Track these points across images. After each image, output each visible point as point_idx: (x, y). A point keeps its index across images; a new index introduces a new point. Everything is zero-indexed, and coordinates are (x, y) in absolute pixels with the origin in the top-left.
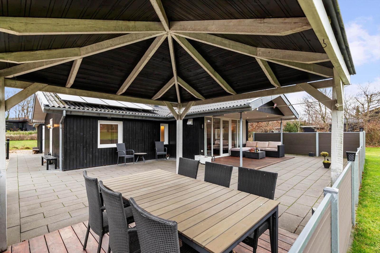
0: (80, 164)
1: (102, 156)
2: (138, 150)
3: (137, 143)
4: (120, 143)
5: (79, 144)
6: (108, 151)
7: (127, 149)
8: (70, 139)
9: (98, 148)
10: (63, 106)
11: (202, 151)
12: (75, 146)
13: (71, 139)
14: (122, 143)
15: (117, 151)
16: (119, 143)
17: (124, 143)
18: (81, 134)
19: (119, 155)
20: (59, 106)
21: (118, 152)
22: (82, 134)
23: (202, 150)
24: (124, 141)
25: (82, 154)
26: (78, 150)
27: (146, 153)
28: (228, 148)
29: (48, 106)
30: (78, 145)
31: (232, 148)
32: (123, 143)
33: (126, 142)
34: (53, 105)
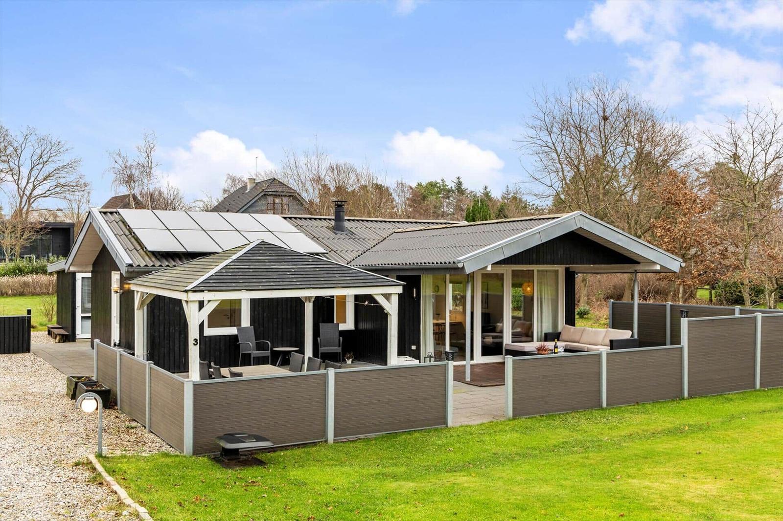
0: (175, 364)
1: (212, 351)
2: (282, 341)
3: (280, 326)
4: (245, 326)
5: (173, 327)
6: (222, 343)
7: (257, 338)
8: (159, 319)
9: (204, 335)
10: (152, 264)
11: (415, 347)
12: (167, 330)
13: (161, 318)
14: (249, 326)
15: (239, 342)
16: (243, 326)
17: (252, 327)
18: (176, 308)
19: (242, 351)
20: (145, 264)
21: (241, 344)
22: (178, 309)
23: (412, 346)
24: (253, 321)
25: (177, 345)
26: (171, 339)
27: (298, 349)
28: (501, 343)
29: (131, 265)
30: (171, 329)
31: (512, 342)
32: (251, 325)
33: (256, 325)
34: (138, 264)
